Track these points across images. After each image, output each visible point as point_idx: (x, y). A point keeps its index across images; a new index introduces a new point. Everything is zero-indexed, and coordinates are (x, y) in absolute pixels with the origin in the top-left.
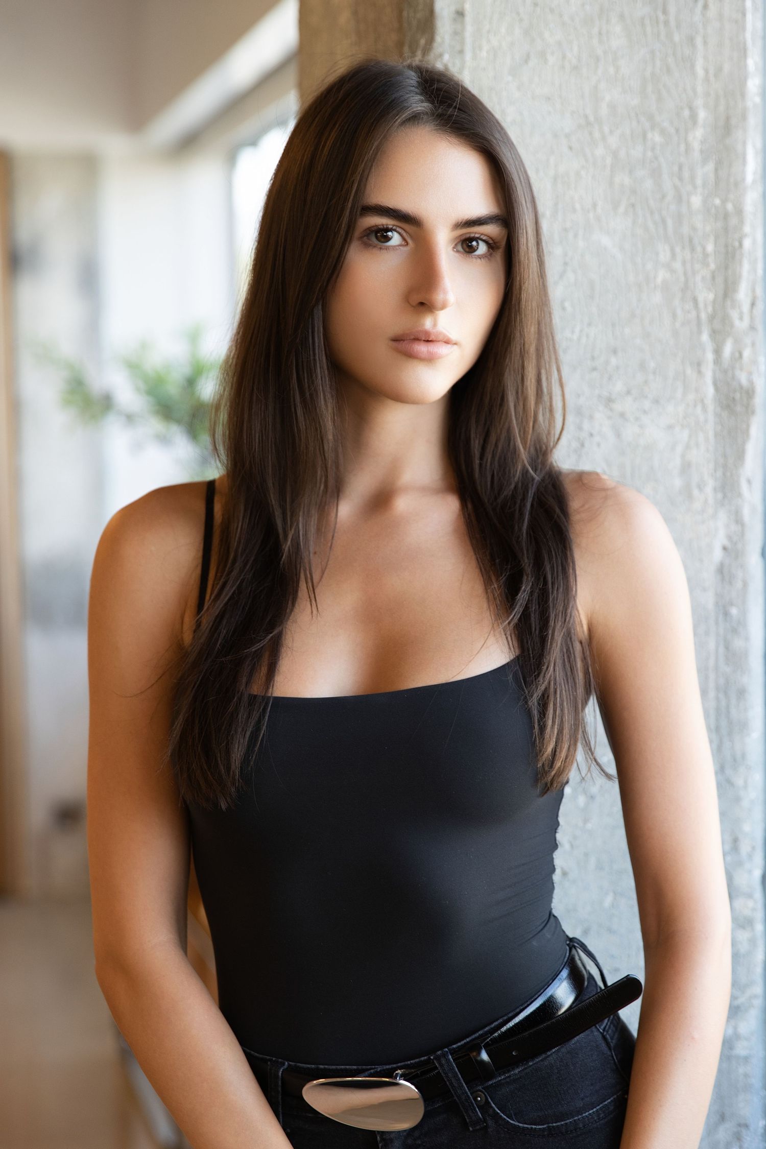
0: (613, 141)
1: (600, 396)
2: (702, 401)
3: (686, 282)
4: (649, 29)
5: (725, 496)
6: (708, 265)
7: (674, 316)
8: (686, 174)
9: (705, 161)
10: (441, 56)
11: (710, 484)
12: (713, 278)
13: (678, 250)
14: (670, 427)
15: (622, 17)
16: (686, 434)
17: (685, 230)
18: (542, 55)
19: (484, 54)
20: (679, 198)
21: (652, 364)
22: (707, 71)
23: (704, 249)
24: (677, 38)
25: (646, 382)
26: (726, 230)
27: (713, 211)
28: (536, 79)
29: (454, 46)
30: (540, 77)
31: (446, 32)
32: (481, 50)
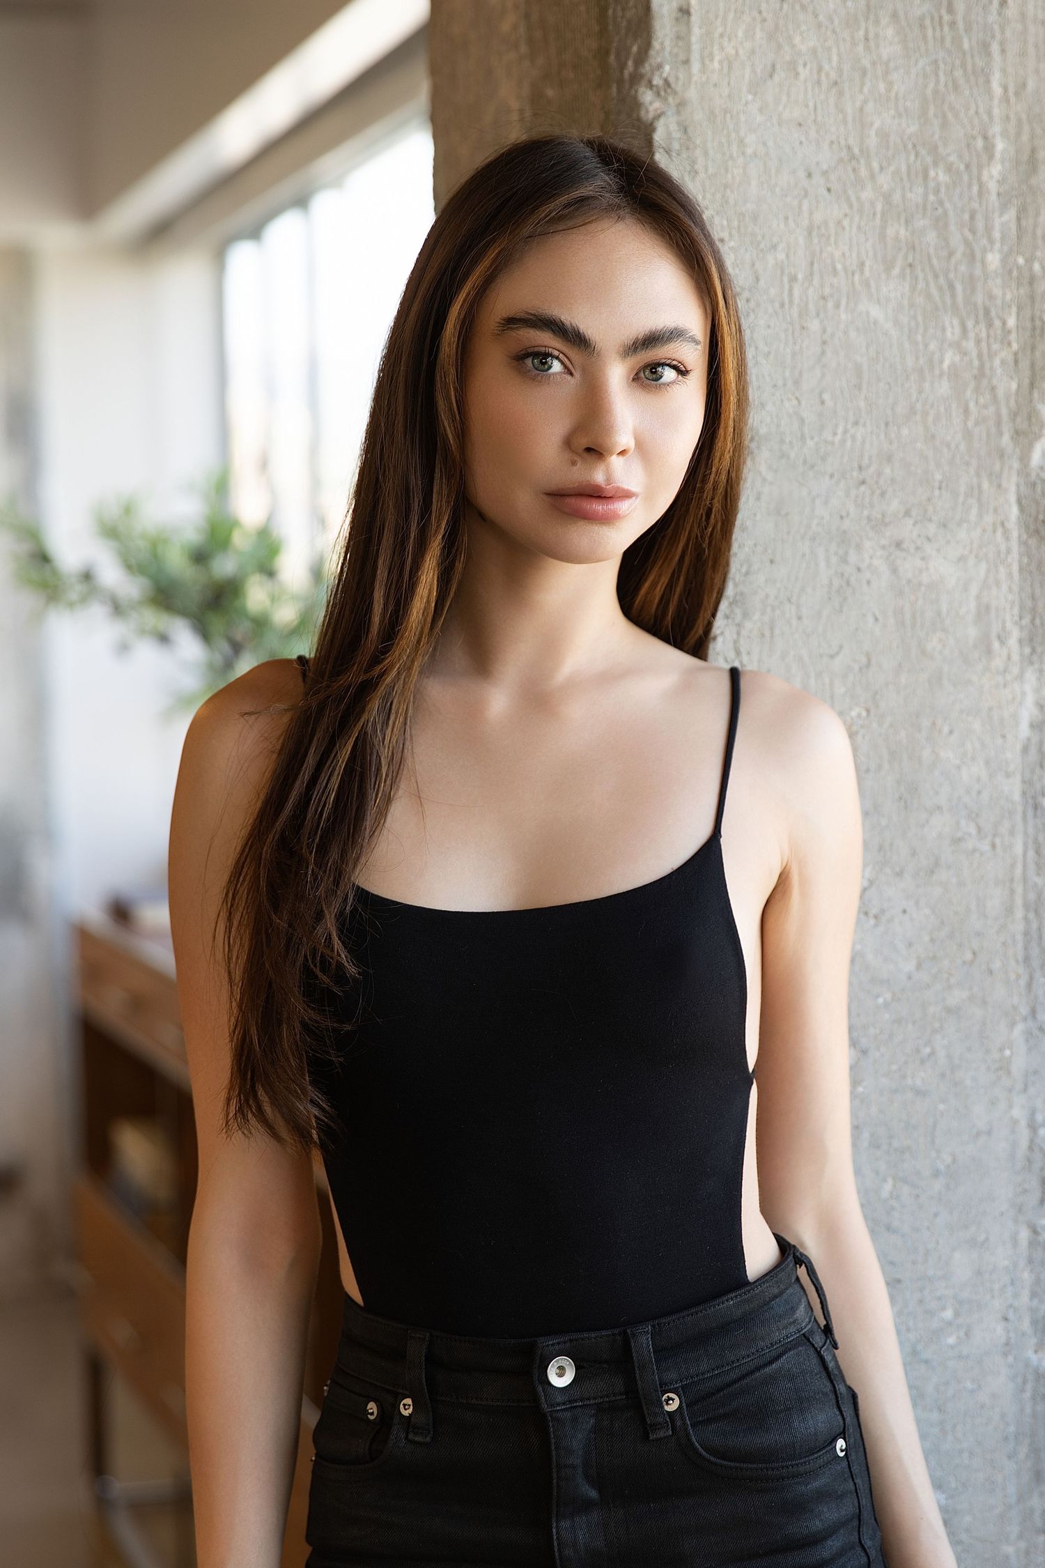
0: (884, 180)
1: (869, 519)
2: (1002, 524)
3: (982, 367)
4: (930, 33)
5: (1034, 651)
6: (1009, 344)
7: (966, 411)
8: (980, 225)
9: (1004, 207)
10: (660, 66)
11: (1015, 634)
12: (1016, 362)
13: (970, 324)
14: (962, 559)
15: (895, 16)
16: (983, 567)
17: (980, 298)
18: (792, 67)
19: (716, 65)
20: (971, 257)
21: (938, 477)
22: (1006, 89)
23: (1004, 323)
24: (966, 46)
25: (929, 499)
26: (1032, 298)
27: (1015, 273)
28: (784, 99)
29: (677, 55)
30: (788, 95)
31: (666, 35)
32: (712, 60)
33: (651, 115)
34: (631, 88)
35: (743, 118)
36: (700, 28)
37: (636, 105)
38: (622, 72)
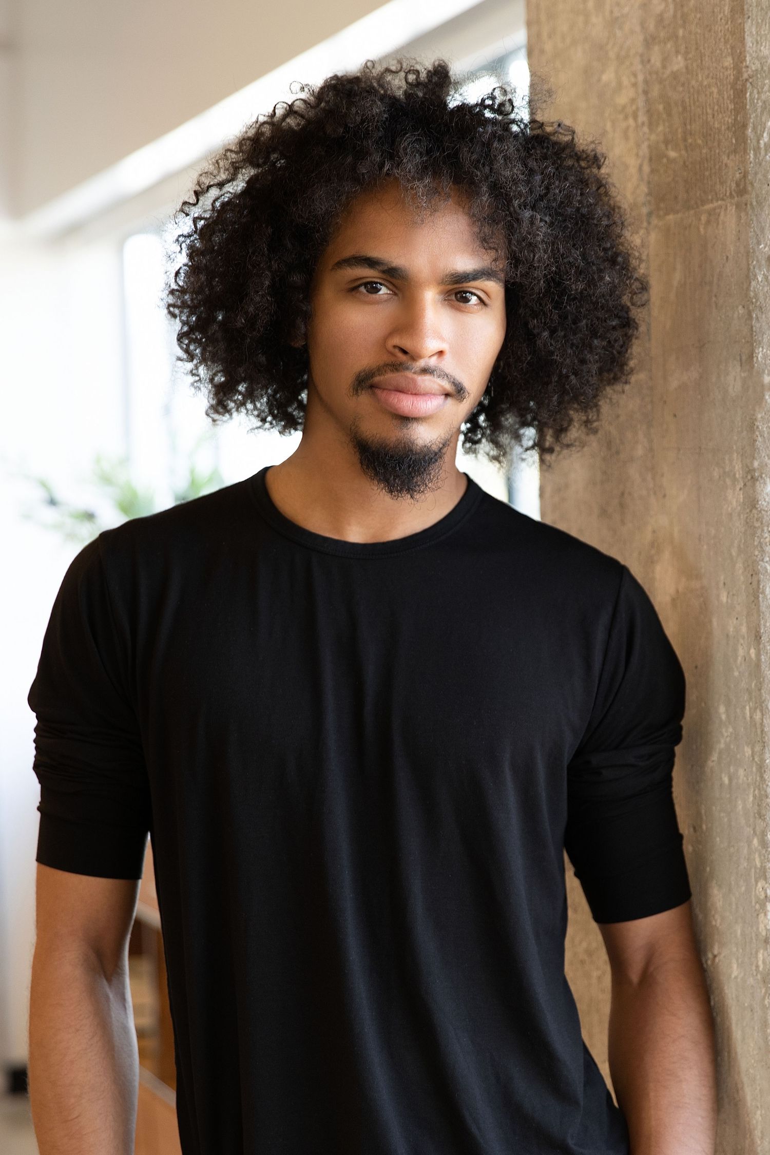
38: (758, 142)
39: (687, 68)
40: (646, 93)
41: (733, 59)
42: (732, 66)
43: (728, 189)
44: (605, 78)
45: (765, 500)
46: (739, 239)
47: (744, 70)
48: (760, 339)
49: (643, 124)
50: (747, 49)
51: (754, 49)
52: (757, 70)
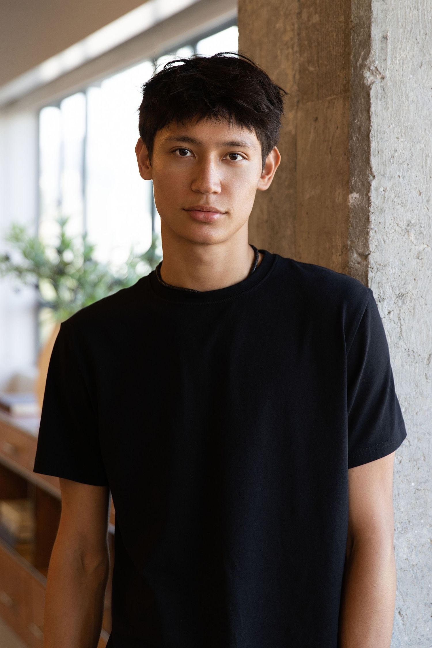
10: (374, 61)
19: (398, 61)
28: (426, 77)
29: (381, 56)
30: (427, 76)
31: (377, 48)
32: (396, 60)
33: (369, 83)
34: (360, 70)
35: (408, 85)
36: (391, 46)
37: (363, 78)
38: (356, 63)
39: (320, 21)
40: (299, 34)
41: (345, 17)
42: (344, 21)
43: (339, 89)
44: (278, 25)
45: (353, 262)
46: (344, 117)
47: (350, 23)
48: (353, 172)
49: (297, 52)
50: (352, 11)
51: (356, 12)
52: (357, 23)
